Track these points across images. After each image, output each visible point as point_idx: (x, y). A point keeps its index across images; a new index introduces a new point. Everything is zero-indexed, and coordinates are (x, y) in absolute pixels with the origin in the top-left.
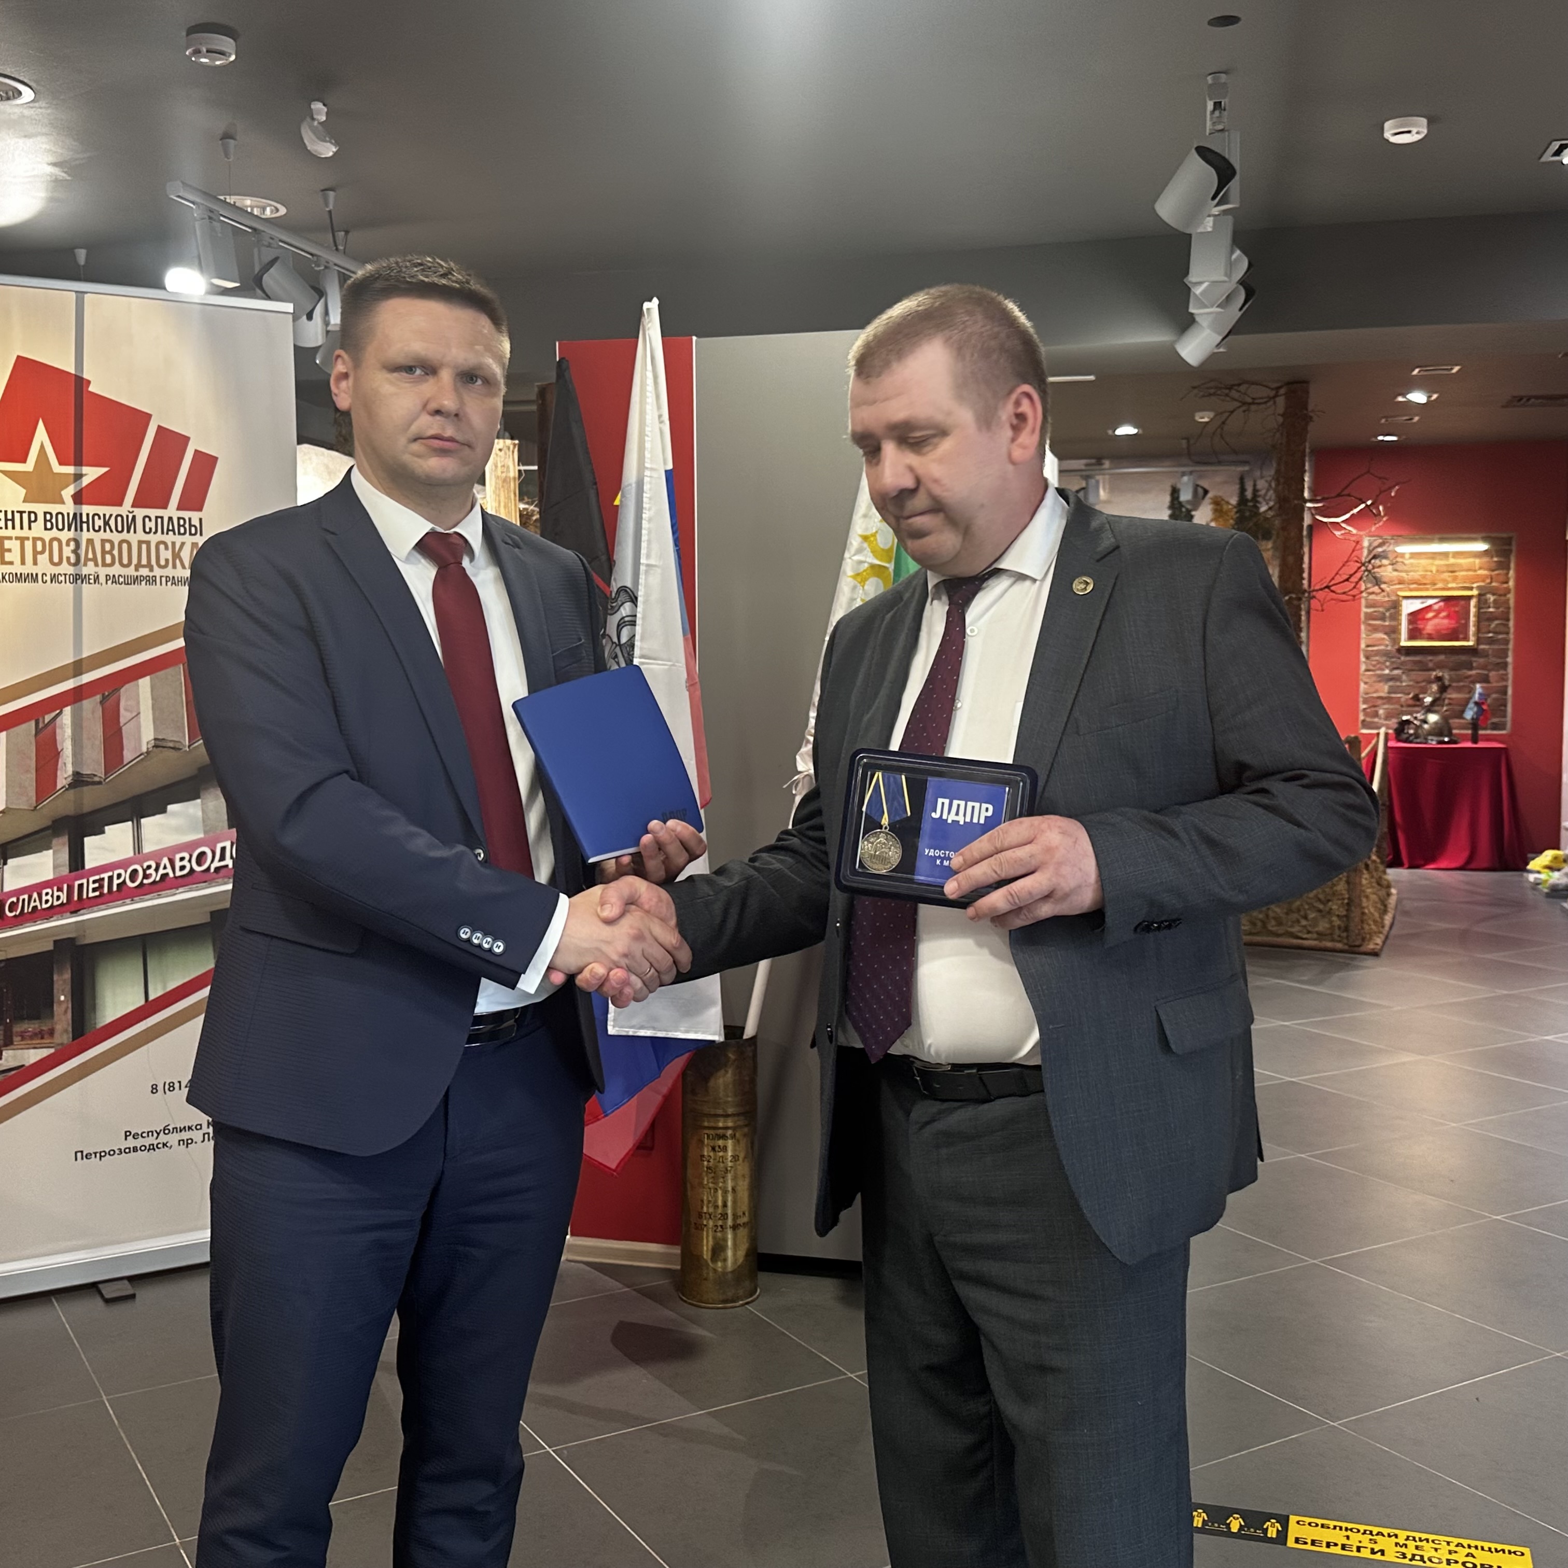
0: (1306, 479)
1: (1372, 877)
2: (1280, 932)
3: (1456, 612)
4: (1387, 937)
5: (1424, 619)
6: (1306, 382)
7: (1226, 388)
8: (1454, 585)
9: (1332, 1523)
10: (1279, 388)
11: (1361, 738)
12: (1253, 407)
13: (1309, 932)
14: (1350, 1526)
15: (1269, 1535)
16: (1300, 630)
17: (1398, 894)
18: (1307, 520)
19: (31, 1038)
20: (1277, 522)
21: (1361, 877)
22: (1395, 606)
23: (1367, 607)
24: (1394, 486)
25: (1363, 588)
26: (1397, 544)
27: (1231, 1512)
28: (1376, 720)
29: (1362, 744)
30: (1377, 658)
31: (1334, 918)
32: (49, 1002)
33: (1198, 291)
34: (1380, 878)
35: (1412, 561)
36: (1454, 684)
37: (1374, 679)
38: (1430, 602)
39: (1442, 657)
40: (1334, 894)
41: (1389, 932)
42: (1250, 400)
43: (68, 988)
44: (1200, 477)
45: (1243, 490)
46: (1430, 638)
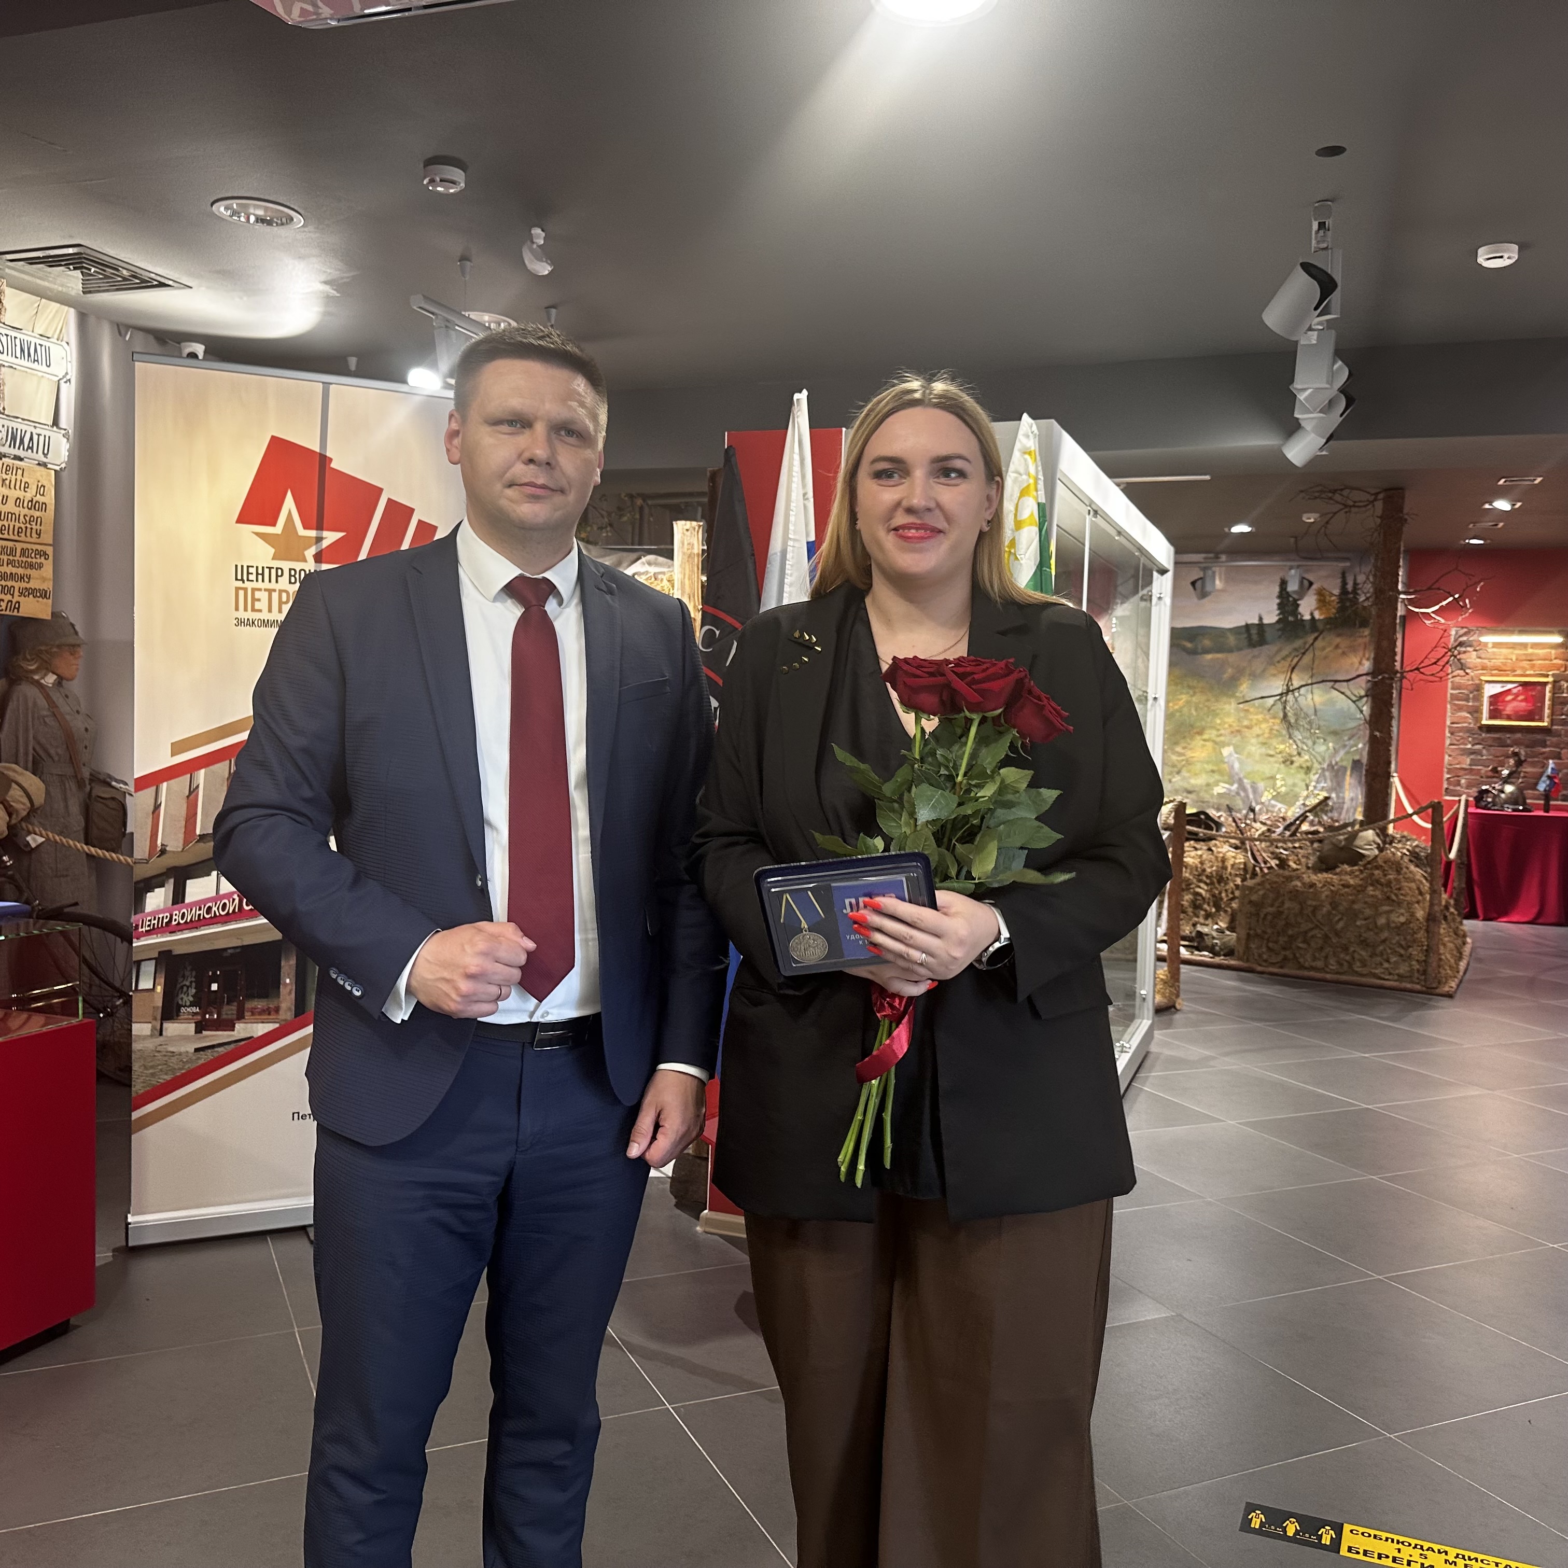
0: (1400, 573)
1: (1450, 927)
2: (1365, 972)
3: (1532, 696)
4: (1461, 982)
5: (1504, 701)
6: (1402, 489)
7: (1330, 492)
8: (1532, 672)
9: (1384, 1535)
10: (1377, 494)
11: (1443, 803)
12: (1353, 510)
13: (1390, 974)
14: (1402, 1539)
15: (1323, 1542)
16: (1392, 706)
17: (1473, 943)
18: (1401, 611)
19: (260, 1014)
20: (1374, 611)
21: (1439, 927)
22: (1478, 689)
23: (1452, 689)
24: (1480, 582)
25: (1450, 671)
26: (1481, 634)
27: (1288, 1515)
28: (1458, 788)
29: (1444, 809)
30: (1461, 734)
31: (1414, 963)
32: (276, 983)
33: (1302, 397)
34: (1457, 928)
35: (1495, 650)
36: (1529, 760)
37: (1458, 752)
38: (1510, 686)
39: (1519, 735)
40: (1414, 941)
41: (1462, 977)
42: (1351, 503)
43: (293, 973)
44: (1307, 571)
45: (1344, 583)
46: (1509, 718)
